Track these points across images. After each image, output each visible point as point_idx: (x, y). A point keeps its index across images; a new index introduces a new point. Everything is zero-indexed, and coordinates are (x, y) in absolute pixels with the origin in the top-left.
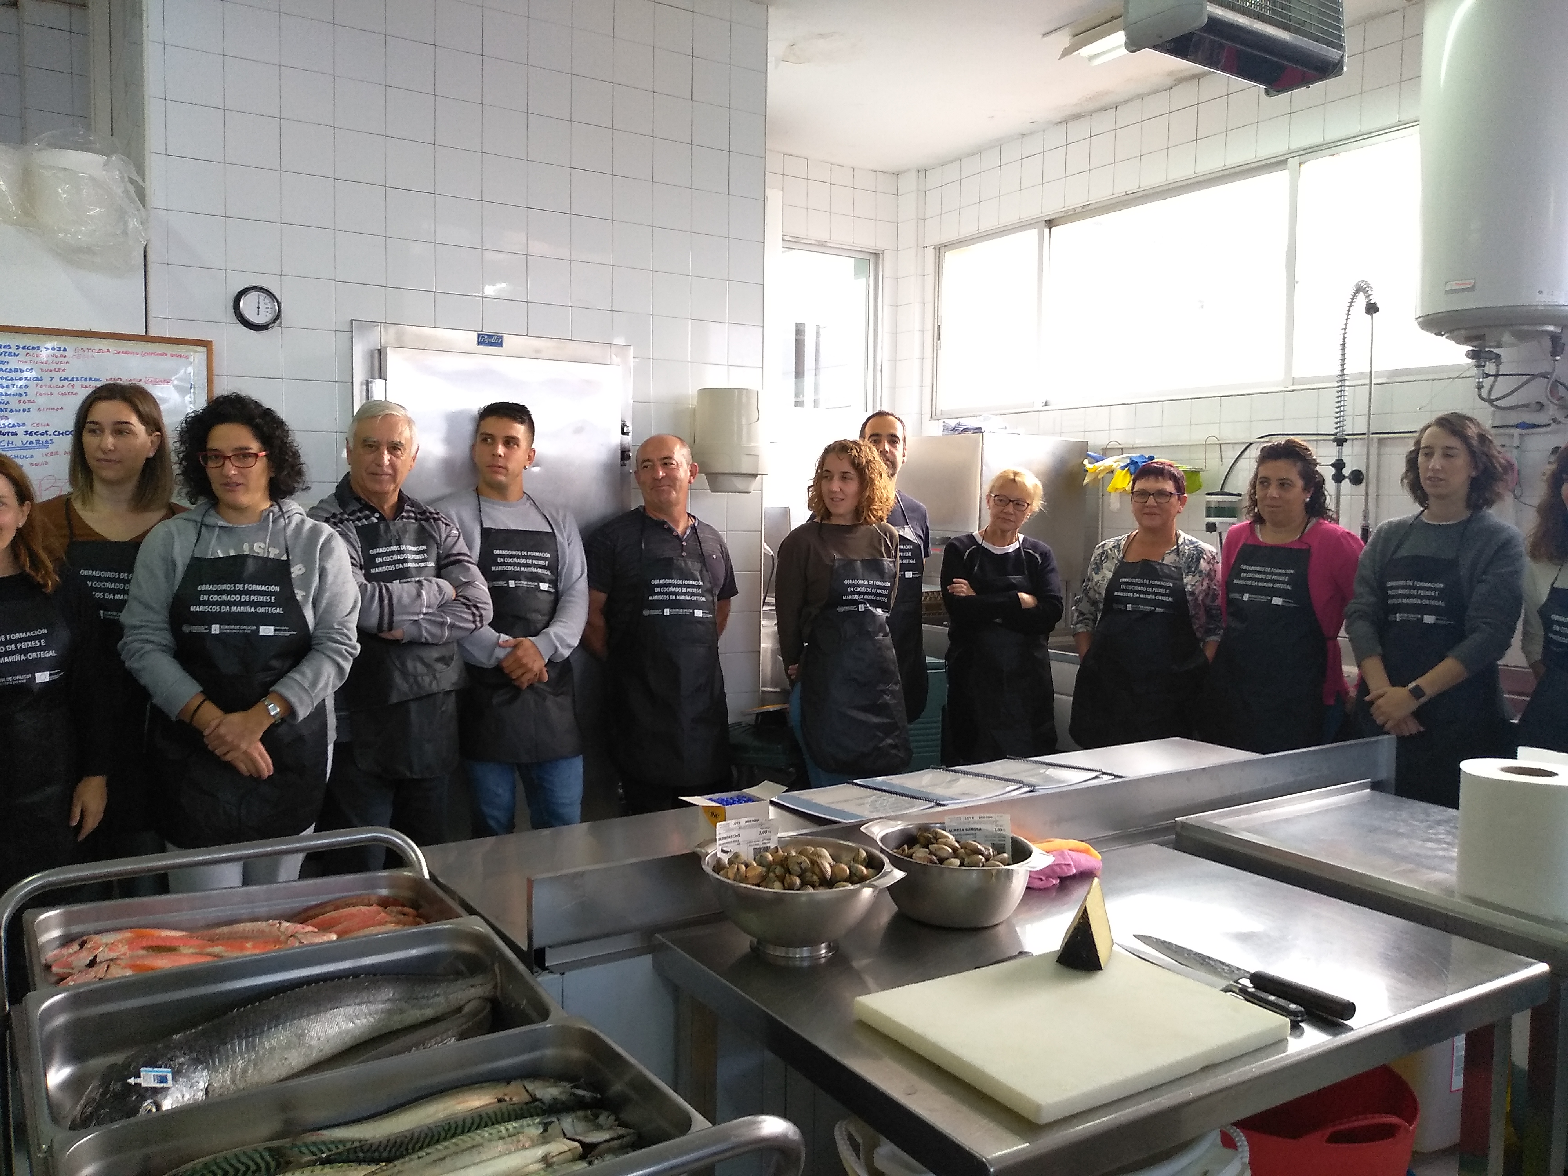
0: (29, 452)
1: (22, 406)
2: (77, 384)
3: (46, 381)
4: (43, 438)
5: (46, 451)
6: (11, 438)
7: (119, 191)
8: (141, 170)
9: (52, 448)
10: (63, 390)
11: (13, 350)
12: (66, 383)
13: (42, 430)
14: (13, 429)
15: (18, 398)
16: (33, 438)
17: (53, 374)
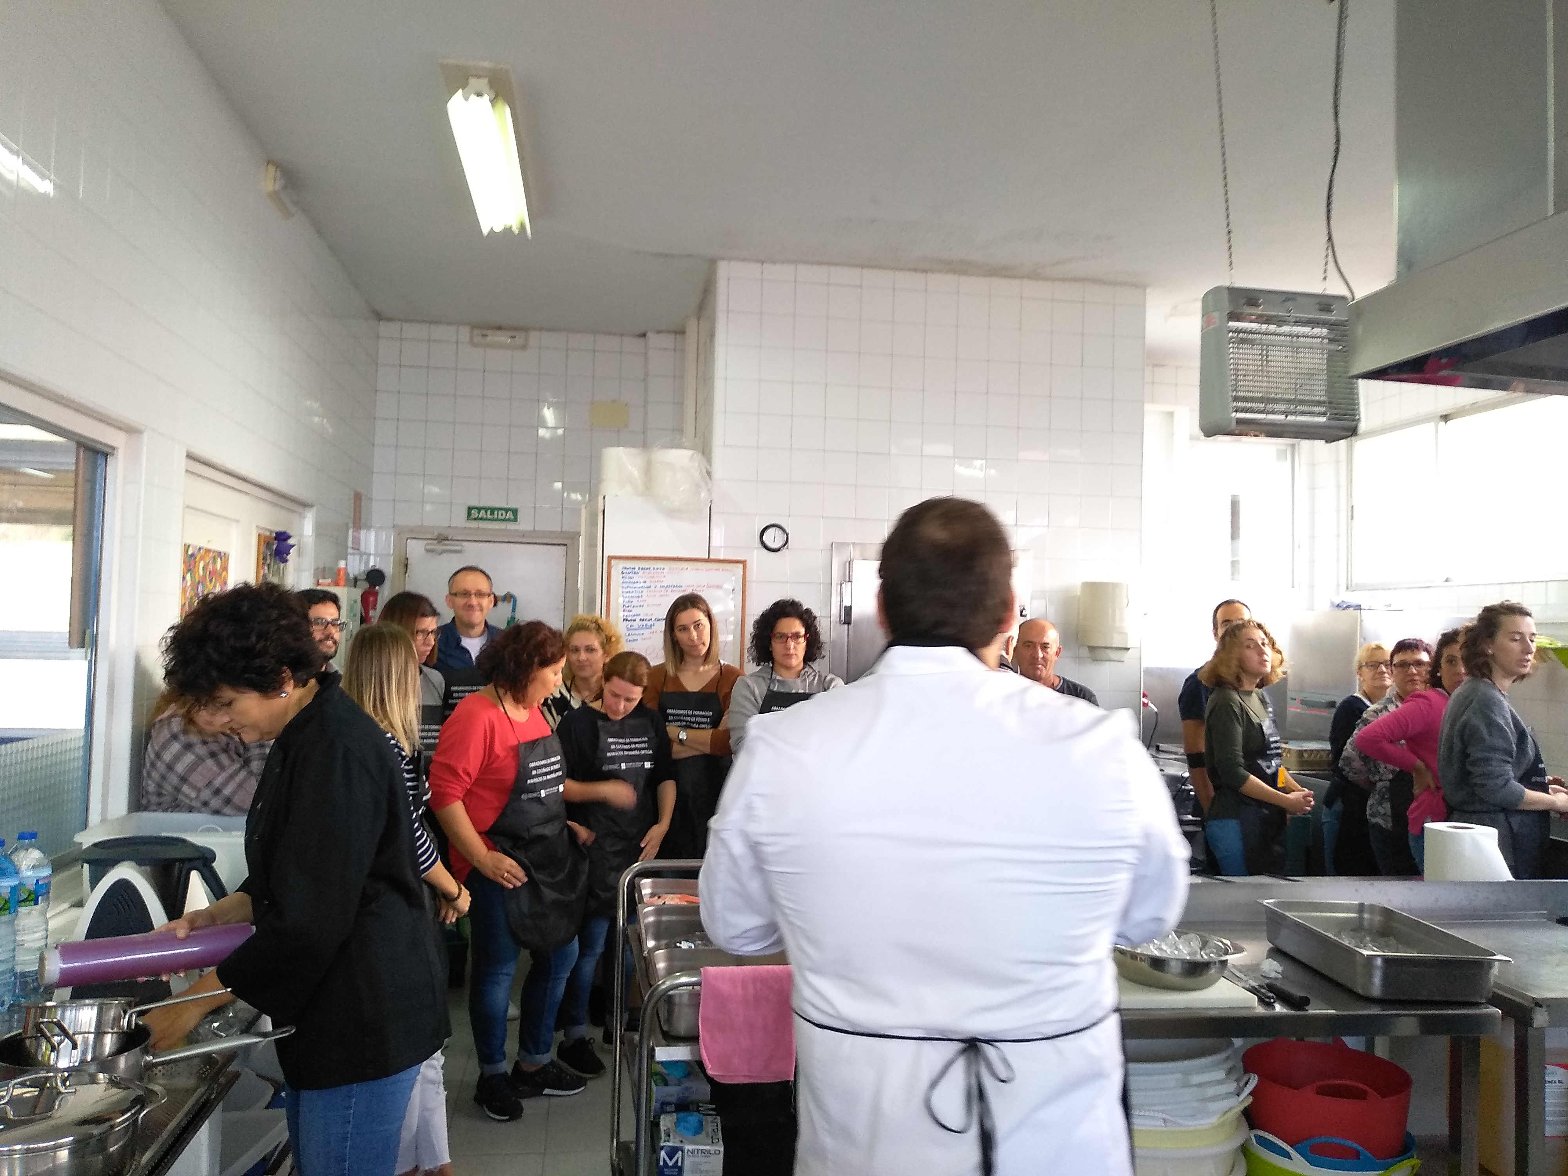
0: (641, 632)
1: (639, 604)
2: (670, 589)
3: (652, 588)
4: (649, 623)
5: (650, 630)
6: (632, 623)
7: (697, 474)
8: (709, 460)
9: (653, 629)
10: (662, 593)
11: (636, 570)
12: (663, 589)
13: (649, 618)
14: (634, 618)
15: (637, 599)
16: (644, 623)
17: (656, 584)
